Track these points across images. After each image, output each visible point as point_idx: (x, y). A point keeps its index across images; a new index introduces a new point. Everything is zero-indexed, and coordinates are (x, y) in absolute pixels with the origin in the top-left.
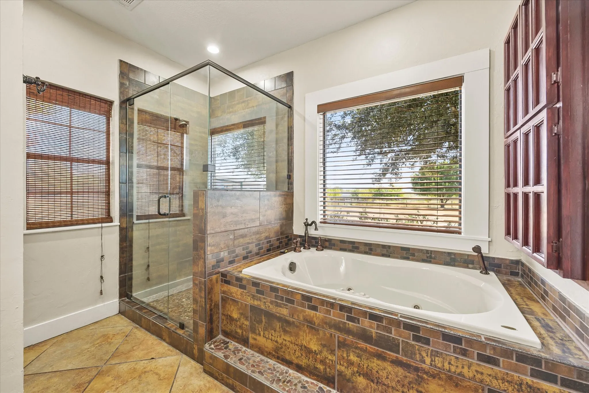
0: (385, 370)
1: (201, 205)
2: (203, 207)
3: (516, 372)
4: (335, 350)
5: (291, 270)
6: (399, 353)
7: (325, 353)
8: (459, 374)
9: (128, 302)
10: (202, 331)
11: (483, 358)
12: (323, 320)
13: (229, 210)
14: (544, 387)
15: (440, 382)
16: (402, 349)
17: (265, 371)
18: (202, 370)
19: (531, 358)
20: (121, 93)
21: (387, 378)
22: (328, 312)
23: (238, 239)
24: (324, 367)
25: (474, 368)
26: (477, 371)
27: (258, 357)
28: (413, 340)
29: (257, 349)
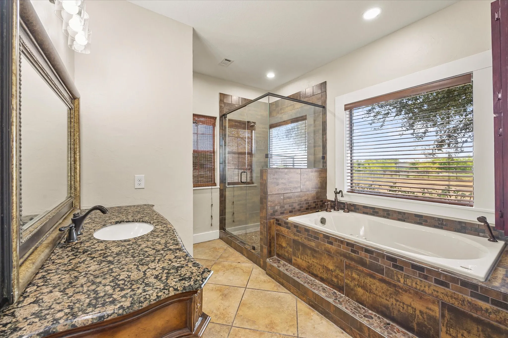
0: (374, 284)
1: (264, 178)
2: (266, 179)
3: (461, 292)
4: (343, 270)
5: (322, 223)
6: (383, 275)
7: (338, 272)
8: (422, 291)
9: (224, 233)
10: (265, 251)
11: (438, 282)
12: (336, 251)
13: (281, 181)
14: (479, 304)
15: (410, 295)
16: (386, 273)
17: (301, 277)
18: (265, 273)
19: (471, 284)
20: (220, 112)
21: (376, 290)
22: (339, 246)
23: (286, 199)
24: (337, 280)
25: (432, 288)
26: (434, 290)
27: (297, 270)
28: (393, 267)
29: (296, 266)
